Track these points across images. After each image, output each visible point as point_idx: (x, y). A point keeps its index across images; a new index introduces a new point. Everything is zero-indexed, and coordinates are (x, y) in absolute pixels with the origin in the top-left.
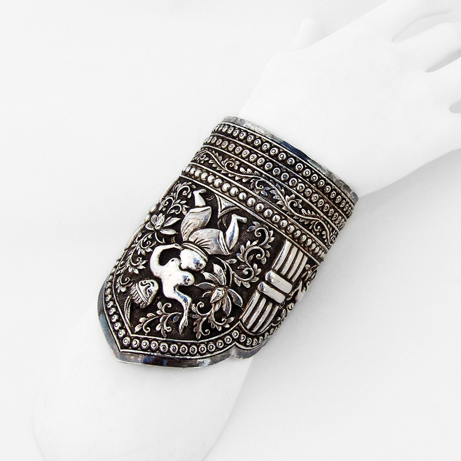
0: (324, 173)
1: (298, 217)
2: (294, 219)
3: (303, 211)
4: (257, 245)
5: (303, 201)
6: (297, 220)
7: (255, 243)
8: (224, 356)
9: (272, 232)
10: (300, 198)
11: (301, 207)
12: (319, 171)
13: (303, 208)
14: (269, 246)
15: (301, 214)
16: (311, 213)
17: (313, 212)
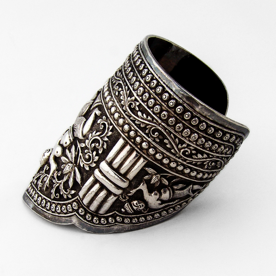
0: (164, 81)
1: (135, 118)
2: (131, 120)
3: (140, 114)
4: (99, 136)
5: (140, 104)
6: (134, 121)
7: (98, 133)
8: (67, 220)
9: (111, 127)
10: (138, 101)
11: (137, 109)
12: (159, 78)
13: (139, 110)
14: (106, 139)
15: (138, 116)
16: (147, 117)
17: (149, 117)
